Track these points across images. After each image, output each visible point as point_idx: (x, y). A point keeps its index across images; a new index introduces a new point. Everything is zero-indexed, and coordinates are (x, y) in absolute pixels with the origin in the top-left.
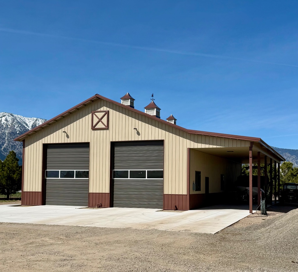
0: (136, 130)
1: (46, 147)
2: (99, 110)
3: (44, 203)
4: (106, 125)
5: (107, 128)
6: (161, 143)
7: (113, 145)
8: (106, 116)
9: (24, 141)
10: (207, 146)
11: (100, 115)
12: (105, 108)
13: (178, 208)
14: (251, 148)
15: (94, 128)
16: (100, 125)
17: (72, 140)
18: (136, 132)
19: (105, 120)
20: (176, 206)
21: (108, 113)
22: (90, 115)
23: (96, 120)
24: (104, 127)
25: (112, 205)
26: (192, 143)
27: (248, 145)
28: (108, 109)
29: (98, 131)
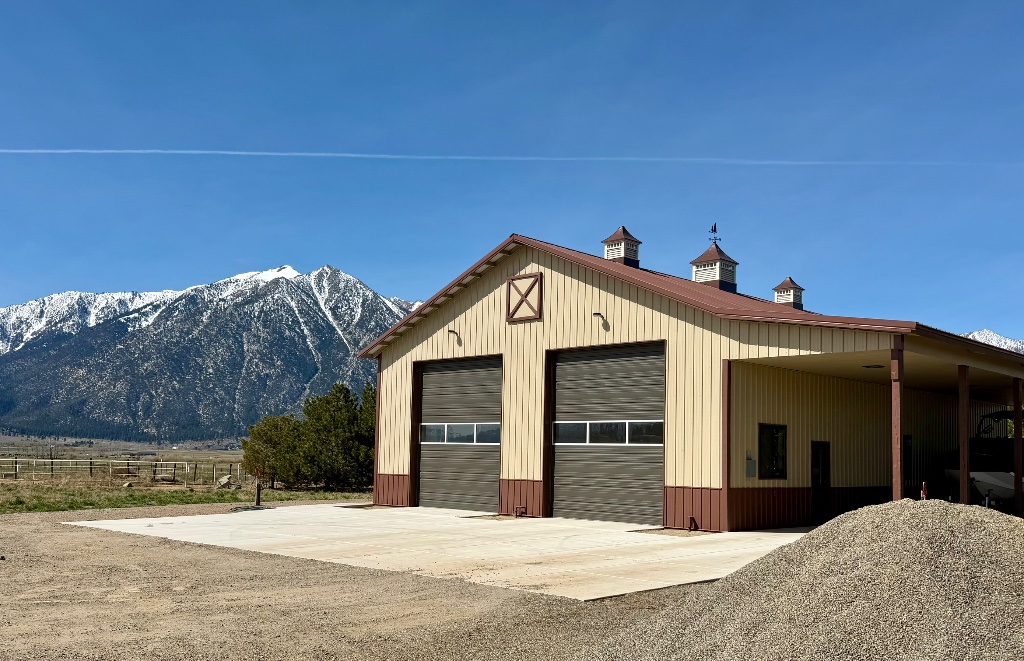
0: (601, 319)
1: (420, 369)
2: (522, 272)
3: (414, 502)
4: (536, 308)
5: (539, 316)
6: (658, 348)
7: (553, 358)
8: (537, 286)
9: (379, 357)
10: (774, 352)
11: (523, 285)
12: (533, 268)
13: (699, 526)
14: (897, 353)
15: (511, 319)
16: (524, 312)
17: (470, 351)
18: (601, 322)
19: (533, 298)
20: (692, 519)
21: (539, 279)
22: (504, 286)
23: (515, 298)
24: (531, 314)
25: (548, 512)
26: (735, 344)
27: (887, 345)
28: (542, 269)
29: (521, 326)
